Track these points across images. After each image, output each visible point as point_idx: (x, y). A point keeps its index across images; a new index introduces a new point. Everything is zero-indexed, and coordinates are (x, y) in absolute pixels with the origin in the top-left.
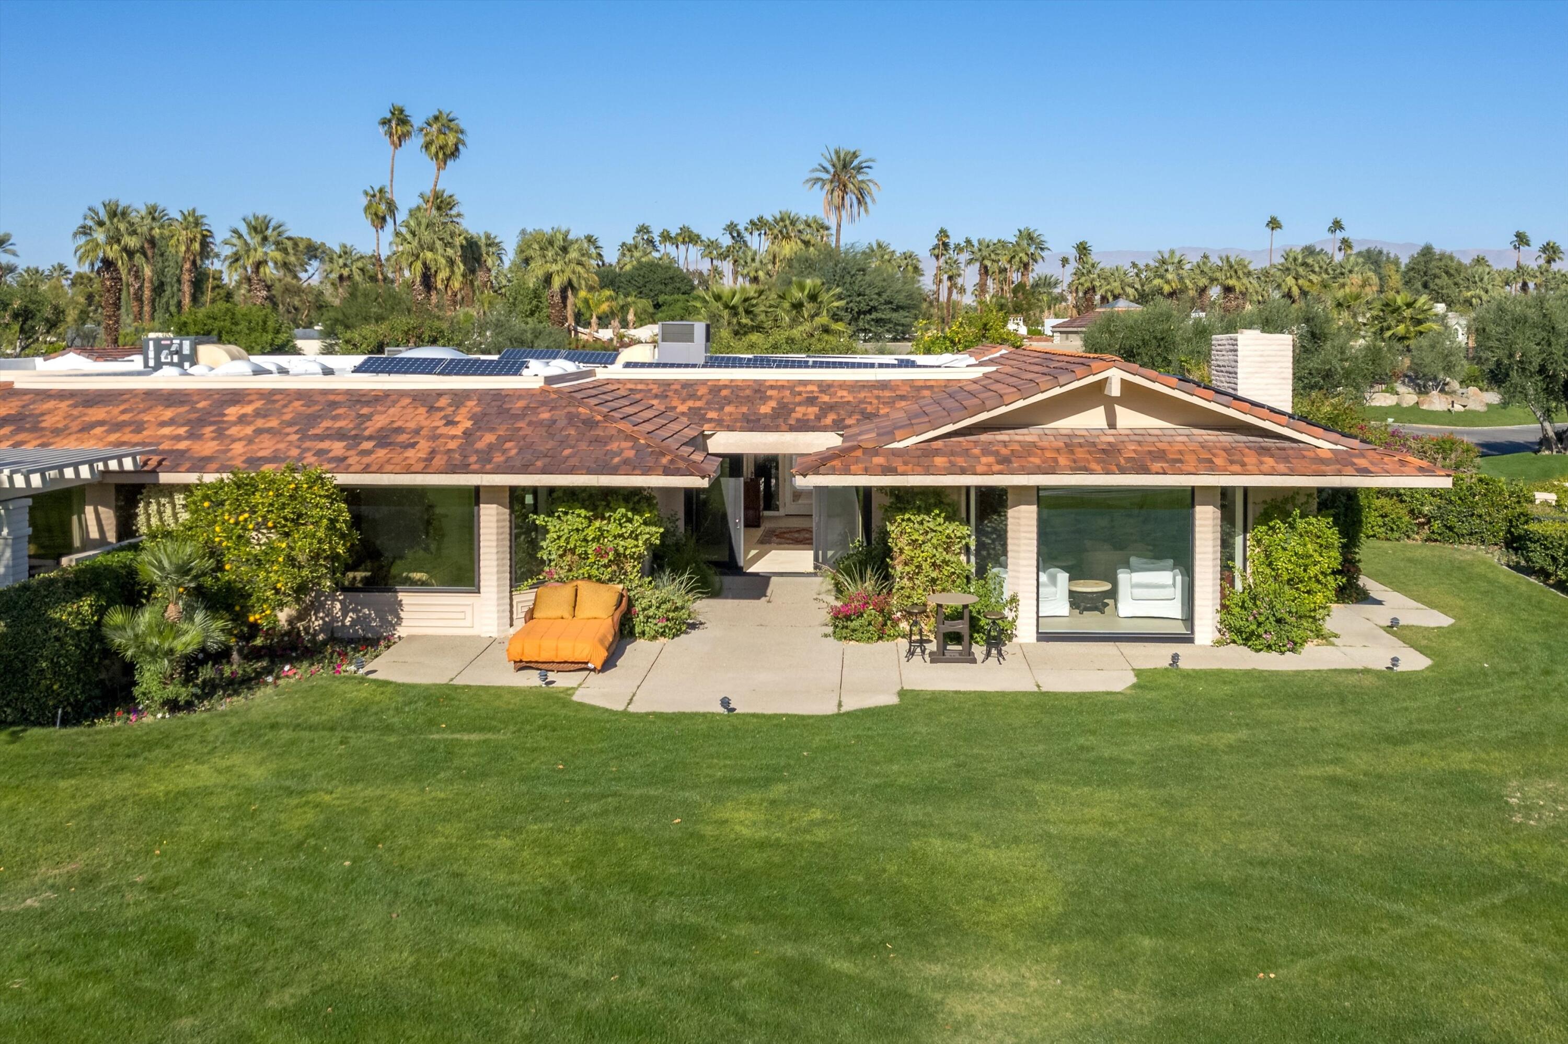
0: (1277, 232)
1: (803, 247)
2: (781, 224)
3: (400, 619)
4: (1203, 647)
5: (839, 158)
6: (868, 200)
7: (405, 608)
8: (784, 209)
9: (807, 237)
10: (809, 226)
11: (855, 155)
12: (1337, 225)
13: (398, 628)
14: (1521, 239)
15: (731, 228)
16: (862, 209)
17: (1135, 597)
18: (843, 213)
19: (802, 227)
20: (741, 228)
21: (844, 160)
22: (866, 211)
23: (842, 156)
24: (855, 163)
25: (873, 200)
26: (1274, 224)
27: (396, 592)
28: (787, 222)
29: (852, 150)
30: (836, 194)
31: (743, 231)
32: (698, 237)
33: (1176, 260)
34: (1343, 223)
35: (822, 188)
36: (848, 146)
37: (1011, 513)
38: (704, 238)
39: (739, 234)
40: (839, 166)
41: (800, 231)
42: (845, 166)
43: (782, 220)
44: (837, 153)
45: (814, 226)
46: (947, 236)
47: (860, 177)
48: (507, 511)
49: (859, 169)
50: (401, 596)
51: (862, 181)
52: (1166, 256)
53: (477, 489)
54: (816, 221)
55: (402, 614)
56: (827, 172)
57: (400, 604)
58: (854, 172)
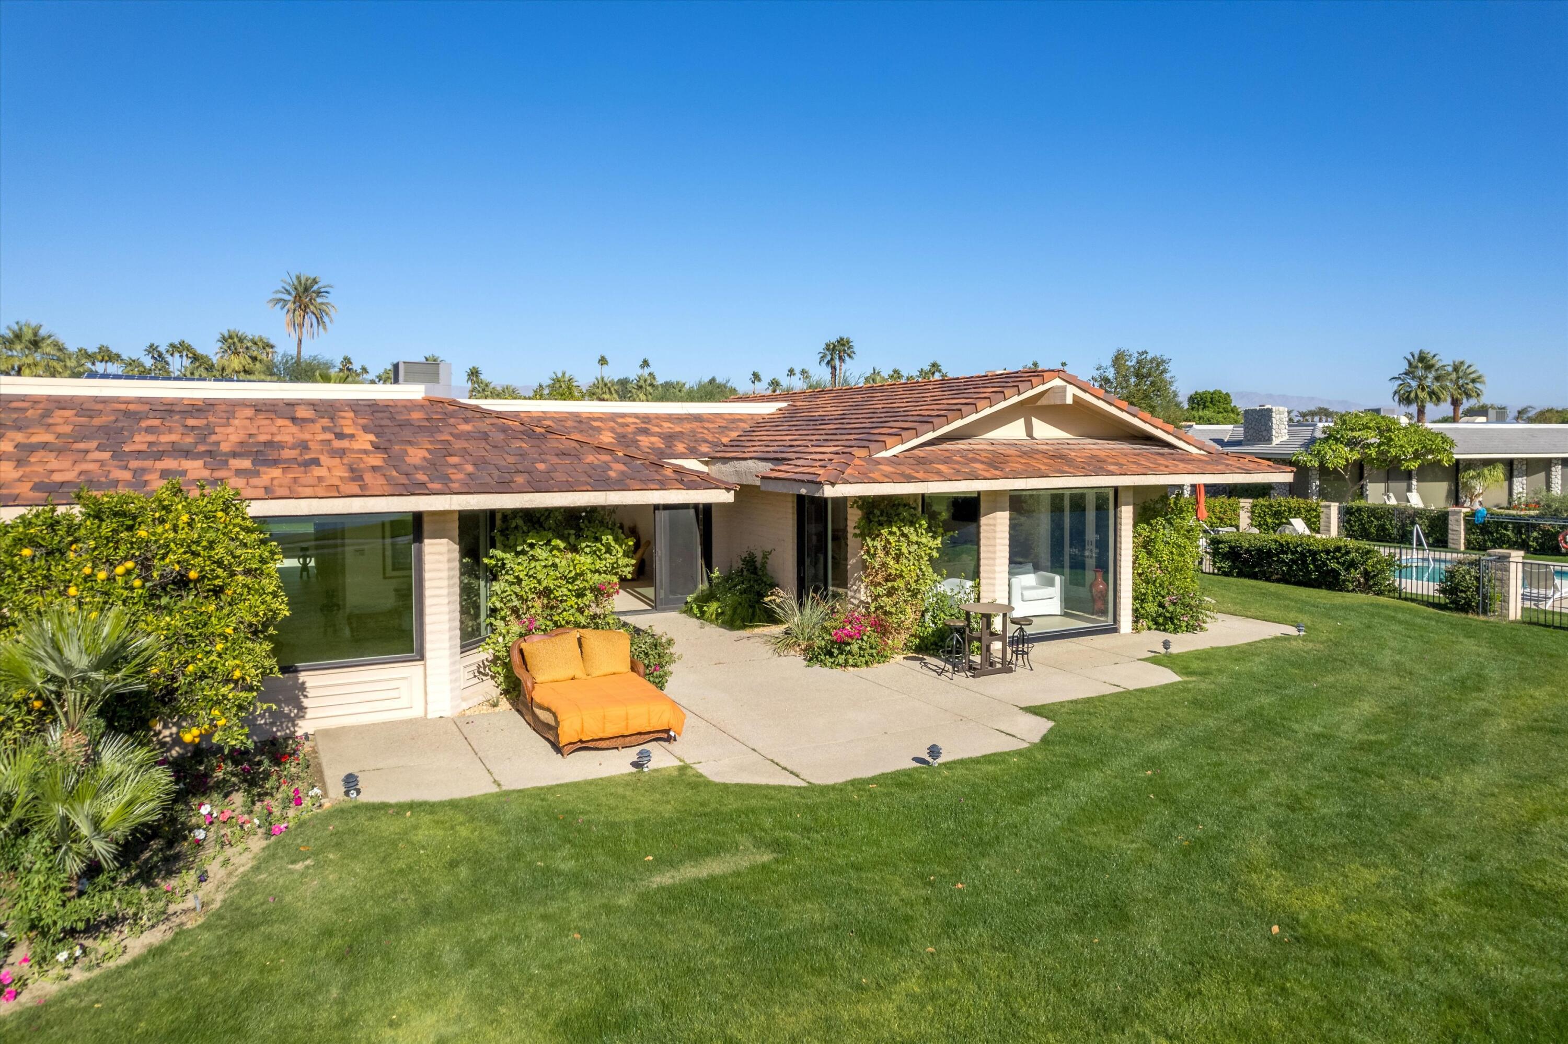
0: (605, 367)
1: (250, 361)
2: (230, 341)
3: (302, 709)
4: (1126, 635)
5: (300, 282)
6: (326, 319)
7: (311, 693)
8: (232, 328)
9: (255, 354)
10: (255, 344)
11: (315, 281)
12: (645, 363)
13: (300, 723)
14: (756, 377)
15: (152, 349)
16: (321, 327)
17: (1025, 598)
18: (304, 330)
19: (249, 344)
20: (162, 349)
21: (305, 284)
22: (325, 328)
23: (303, 282)
24: (315, 288)
25: (331, 321)
26: (603, 361)
27: (296, 671)
28: (236, 340)
29: (312, 277)
30: (297, 313)
31: (164, 352)
32: (118, 356)
33: (567, 379)
34: (650, 362)
35: (282, 308)
36: (308, 273)
37: (984, 520)
38: (124, 357)
39: (160, 355)
40: (301, 289)
41: (247, 348)
42: (306, 290)
43: (231, 337)
44: (298, 278)
45: (260, 344)
46: (351, 363)
47: (319, 300)
48: (457, 547)
49: (318, 293)
50: (303, 677)
51: (322, 304)
52: (560, 375)
53: (418, 517)
54: (261, 340)
55: (306, 702)
56: (289, 294)
57: (302, 687)
58: (314, 295)
